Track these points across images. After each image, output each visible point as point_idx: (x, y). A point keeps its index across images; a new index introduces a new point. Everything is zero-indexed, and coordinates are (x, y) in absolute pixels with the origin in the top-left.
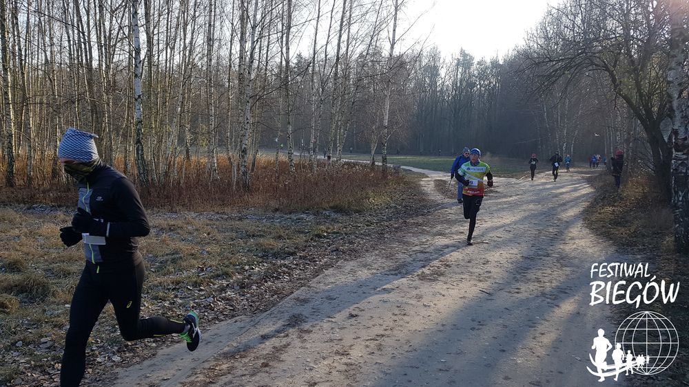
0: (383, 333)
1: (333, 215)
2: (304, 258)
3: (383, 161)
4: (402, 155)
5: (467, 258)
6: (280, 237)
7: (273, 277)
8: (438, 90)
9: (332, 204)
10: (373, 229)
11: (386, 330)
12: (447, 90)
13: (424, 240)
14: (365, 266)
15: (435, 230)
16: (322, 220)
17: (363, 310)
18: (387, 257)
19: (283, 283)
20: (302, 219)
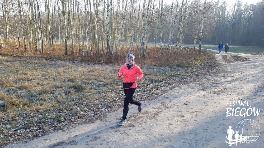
0: (198, 111)
1: (177, 68)
2: (166, 83)
3: (199, 47)
4: (207, 44)
5: (234, 86)
6: (157, 75)
7: (155, 89)
8: (225, 16)
9: (177, 64)
10: (194, 74)
11: (199, 110)
12: (230, 16)
13: (216, 79)
14: (190, 87)
15: (221, 75)
16: (173, 70)
17: (190, 103)
18: (200, 85)
19: (159, 91)
20: (165, 69)
